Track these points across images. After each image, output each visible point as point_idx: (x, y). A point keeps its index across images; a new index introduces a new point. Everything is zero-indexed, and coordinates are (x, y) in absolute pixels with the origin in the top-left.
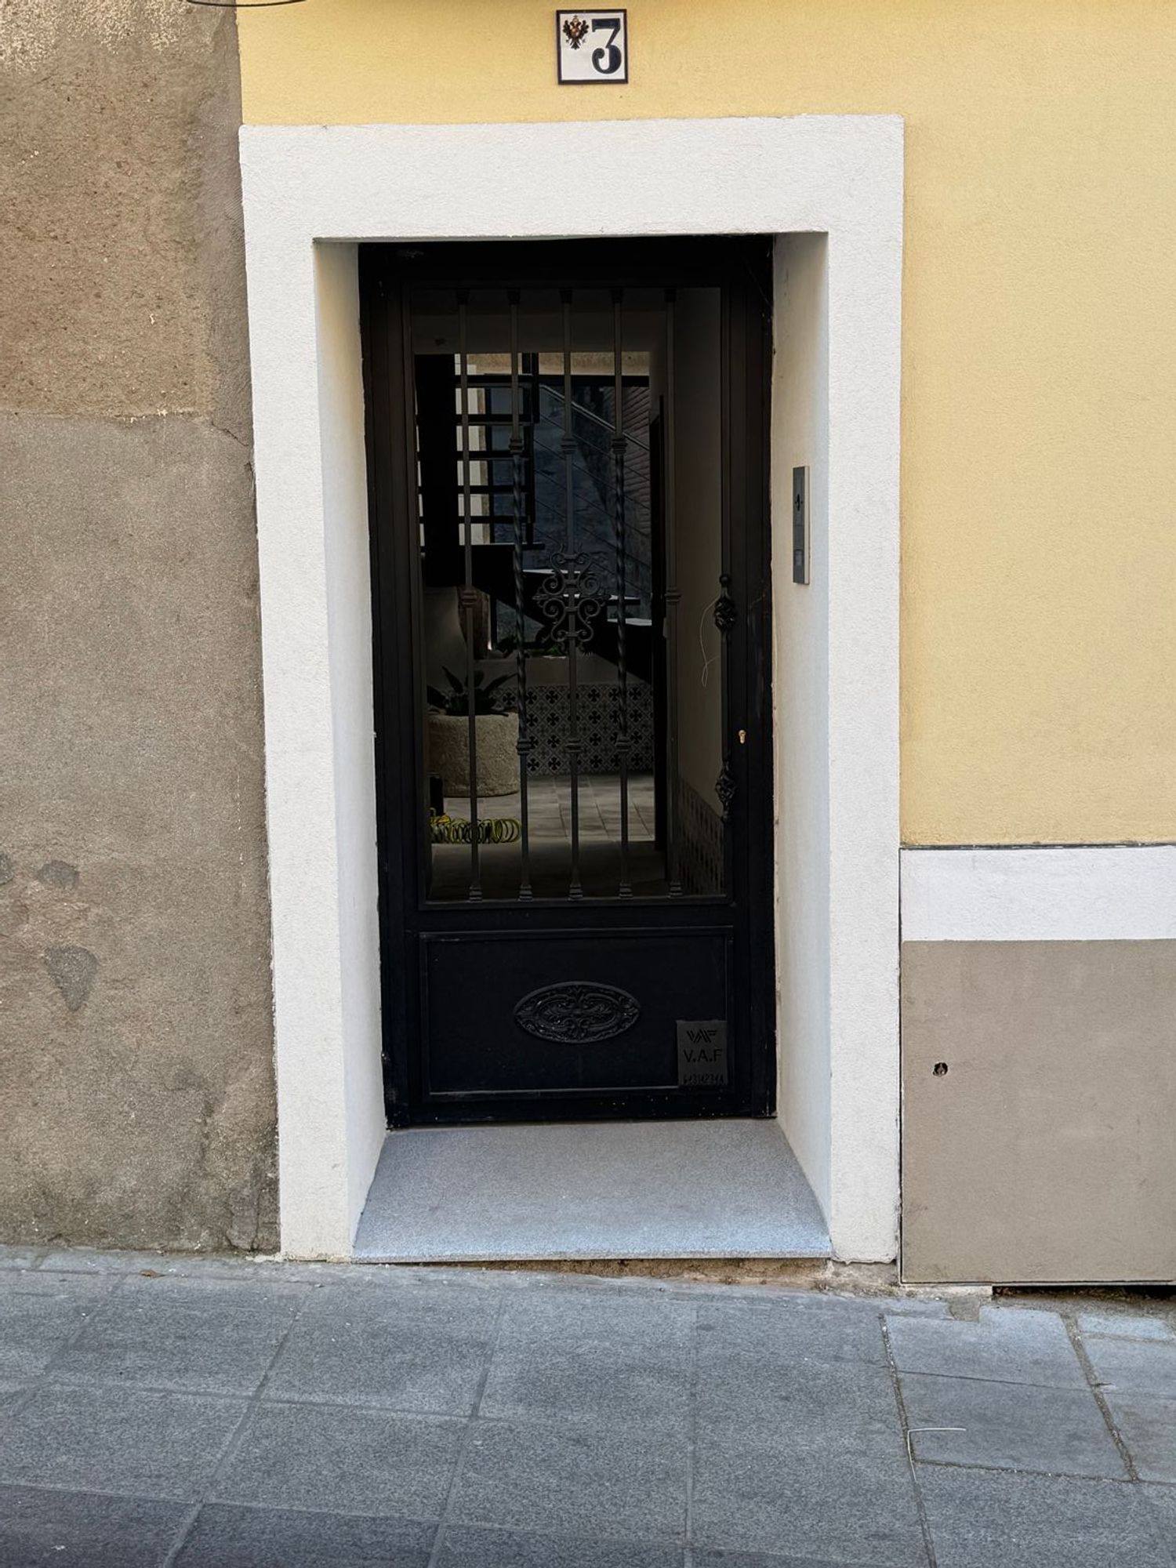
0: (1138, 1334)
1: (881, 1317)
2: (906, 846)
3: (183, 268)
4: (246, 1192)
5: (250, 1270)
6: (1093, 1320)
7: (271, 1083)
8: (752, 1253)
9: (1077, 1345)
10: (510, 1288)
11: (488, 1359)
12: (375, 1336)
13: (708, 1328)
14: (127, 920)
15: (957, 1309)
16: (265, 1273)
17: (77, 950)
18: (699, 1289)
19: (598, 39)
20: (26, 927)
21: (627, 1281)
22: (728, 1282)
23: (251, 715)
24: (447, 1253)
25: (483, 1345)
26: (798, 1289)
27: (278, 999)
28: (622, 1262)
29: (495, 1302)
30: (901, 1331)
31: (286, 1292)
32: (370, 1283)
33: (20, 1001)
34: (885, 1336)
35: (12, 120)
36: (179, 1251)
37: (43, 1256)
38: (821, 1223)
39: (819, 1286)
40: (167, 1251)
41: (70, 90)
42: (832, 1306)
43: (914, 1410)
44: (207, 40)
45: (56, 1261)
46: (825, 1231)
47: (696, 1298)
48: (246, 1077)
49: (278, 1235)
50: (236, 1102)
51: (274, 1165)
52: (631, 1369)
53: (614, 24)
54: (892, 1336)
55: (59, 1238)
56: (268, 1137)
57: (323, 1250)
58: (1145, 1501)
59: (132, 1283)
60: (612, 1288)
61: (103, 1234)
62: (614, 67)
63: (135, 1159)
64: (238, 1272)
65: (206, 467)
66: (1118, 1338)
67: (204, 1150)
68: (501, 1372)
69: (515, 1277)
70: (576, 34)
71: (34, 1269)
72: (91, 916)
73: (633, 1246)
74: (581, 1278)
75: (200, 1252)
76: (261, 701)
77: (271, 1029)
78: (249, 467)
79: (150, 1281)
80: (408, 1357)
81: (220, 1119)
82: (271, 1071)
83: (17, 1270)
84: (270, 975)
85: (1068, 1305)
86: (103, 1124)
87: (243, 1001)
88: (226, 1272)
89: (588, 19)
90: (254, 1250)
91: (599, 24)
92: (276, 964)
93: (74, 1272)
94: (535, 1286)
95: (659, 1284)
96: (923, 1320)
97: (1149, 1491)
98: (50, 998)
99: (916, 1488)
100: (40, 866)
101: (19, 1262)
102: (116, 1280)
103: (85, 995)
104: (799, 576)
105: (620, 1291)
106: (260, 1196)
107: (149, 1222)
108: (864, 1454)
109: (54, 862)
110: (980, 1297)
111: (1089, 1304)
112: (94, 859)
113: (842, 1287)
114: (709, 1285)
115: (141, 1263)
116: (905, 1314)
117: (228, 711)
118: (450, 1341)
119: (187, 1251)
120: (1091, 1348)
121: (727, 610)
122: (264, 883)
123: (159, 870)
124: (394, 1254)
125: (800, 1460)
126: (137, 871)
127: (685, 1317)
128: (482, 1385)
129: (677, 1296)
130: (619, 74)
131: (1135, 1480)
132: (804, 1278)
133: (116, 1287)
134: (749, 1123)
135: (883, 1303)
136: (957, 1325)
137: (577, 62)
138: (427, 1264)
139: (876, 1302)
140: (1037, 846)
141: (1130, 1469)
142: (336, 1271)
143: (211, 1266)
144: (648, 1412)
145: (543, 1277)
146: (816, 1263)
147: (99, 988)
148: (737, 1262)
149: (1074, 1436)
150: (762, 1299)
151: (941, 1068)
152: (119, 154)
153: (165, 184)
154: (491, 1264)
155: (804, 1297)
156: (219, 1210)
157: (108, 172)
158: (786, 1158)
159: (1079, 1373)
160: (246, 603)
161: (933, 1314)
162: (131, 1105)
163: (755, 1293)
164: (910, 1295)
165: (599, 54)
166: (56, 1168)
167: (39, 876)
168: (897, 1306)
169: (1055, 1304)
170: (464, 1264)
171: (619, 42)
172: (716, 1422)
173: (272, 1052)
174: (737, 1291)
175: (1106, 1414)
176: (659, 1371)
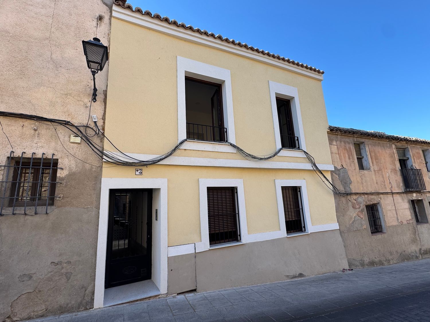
0: (192, 295)
1: (166, 300)
2: (168, 247)
3: (93, 192)
4: (90, 301)
5: (90, 311)
6: (187, 295)
7: (94, 286)
8: (152, 296)
9: (186, 298)
10: (124, 306)
11: (124, 316)
12: (109, 316)
13: (148, 306)
14: (77, 267)
15: (174, 297)
16: (92, 311)
17: (69, 272)
18: (146, 301)
19: (140, 171)
20: (63, 270)
21: (138, 302)
22: (149, 300)
23: (96, 240)
24: (116, 304)
25: (123, 314)
26: (157, 299)
27: (96, 274)
28: (137, 300)
29: (123, 308)
30: (169, 301)
31: (95, 313)
32: (106, 310)
33: (60, 280)
34: (167, 302)
35: (75, 177)
36: (79, 311)
37: (60, 316)
38: (159, 290)
39: (159, 298)
40: (78, 311)
41: (82, 174)
42: (161, 300)
43: (172, 310)
44: (99, 170)
45: (62, 316)
46: (160, 291)
47: (146, 302)
48: (91, 285)
49: (94, 306)
50: (90, 289)
51: (94, 297)
52: (141, 313)
53: (141, 170)
54: (168, 302)
55: (62, 313)
56: (93, 293)
57: (99, 307)
58: (196, 314)
59: (74, 317)
60: (136, 303)
61: (69, 311)
62: (141, 173)
63: (74, 299)
64: (88, 312)
65: (94, 212)
66: (190, 296)
67: (84, 296)
68: (126, 317)
69: (124, 305)
70: (137, 171)
71: (59, 318)
72: (72, 267)
73: (139, 298)
74: (132, 303)
75: (82, 310)
76: (98, 238)
77: (95, 278)
78: (99, 212)
79: (76, 316)
80: (114, 318)
81: (87, 292)
82: (94, 284)
83: (56, 319)
84: (95, 271)
85: (184, 294)
86: (70, 295)
87: (91, 276)
88: (86, 312)
89: (139, 169)
90: (90, 309)
91: (139, 170)
92: (97, 270)
93: (65, 317)
94: (127, 305)
95: (142, 302)
96: (170, 299)
97: (197, 312)
98: (65, 279)
99: (175, 318)
100: (66, 262)
101: (56, 317)
102: (71, 317)
103: (70, 278)
104: (156, 220)
105: (137, 304)
106: (91, 301)
107: (75, 308)
108: (168, 316)
109: (68, 261)
110: (176, 295)
111: (186, 293)
112: (73, 260)
113: (162, 297)
114: (147, 301)
115: (74, 314)
116: (169, 299)
117: (93, 240)
118: (118, 315)
119: (81, 311)
120: (188, 298)
121: (147, 223)
122: (96, 260)
123: (82, 260)
124: (109, 305)
125: (162, 319)
126: (79, 261)
127: (145, 305)
128: (124, 319)
129: (144, 303)
130: (142, 174)
131: (195, 312)
132: (158, 297)
133: (72, 318)
134: (148, 280)
135: (166, 298)
136: (174, 299)
137: (137, 173)
138: (113, 306)
139: (165, 298)
140: (180, 245)
141: (194, 311)
142: (101, 309)
143: (84, 312)
144: (144, 318)
145: (128, 304)
146: (159, 295)
147: (72, 277)
148: (150, 297)
149: (188, 308)
150: (153, 301)
151: (172, 270)
152: (87, 180)
153: (92, 183)
154: (121, 304)
155: (158, 300)
156: (86, 304)
157: (86, 182)
158: (153, 283)
159: (187, 301)
160: (97, 227)
161: (171, 298)
162: (75, 292)
163: (152, 300)
164: (169, 297)
165: (140, 172)
166: (62, 303)
167: (66, 263)
168: (168, 298)
169: (183, 294)
170: (118, 305)
171: (142, 171)
172: (152, 317)
173: (95, 282)
174: (150, 301)
175: (191, 305)
176: (144, 312)
